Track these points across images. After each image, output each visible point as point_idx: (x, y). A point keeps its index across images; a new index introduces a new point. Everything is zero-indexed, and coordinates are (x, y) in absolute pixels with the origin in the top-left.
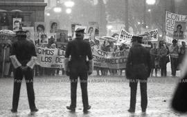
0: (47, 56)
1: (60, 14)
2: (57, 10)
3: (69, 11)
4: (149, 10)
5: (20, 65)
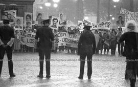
0: (31, 38)
1: (49, 7)
2: (48, 5)
3: (56, 6)
4: (115, 6)
5: (2, 43)
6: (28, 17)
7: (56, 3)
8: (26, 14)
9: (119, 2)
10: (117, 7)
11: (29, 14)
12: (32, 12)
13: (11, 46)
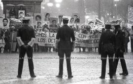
0: (42, 38)
2: (50, 5)
3: (58, 6)
4: (115, 5)
5: (23, 44)
6: (38, 18)
7: (58, 3)
10: (117, 6)
11: (39, 14)
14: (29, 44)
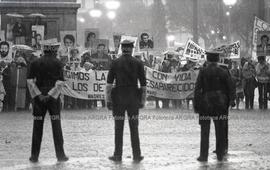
0: (80, 81)
2: (96, 14)
3: (112, 15)
4: (228, 14)
5: (38, 93)
6: (68, 40)
8: (63, 34)
9: (236, 5)
11: (70, 33)
12: (75, 29)
13: (56, 97)
14: (50, 93)
